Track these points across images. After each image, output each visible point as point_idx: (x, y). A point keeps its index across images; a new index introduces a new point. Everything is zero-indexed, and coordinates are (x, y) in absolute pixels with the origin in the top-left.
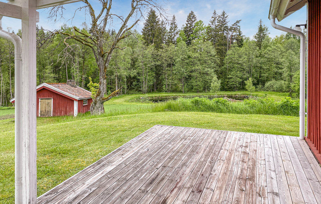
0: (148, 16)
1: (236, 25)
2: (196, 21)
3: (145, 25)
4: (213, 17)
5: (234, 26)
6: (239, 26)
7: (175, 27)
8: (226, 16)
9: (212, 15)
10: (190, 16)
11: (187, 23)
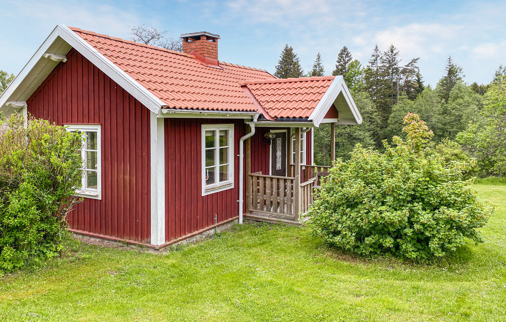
0: (282, 56)
1: (412, 65)
2: (351, 61)
3: (277, 69)
4: (373, 56)
5: (408, 68)
6: (416, 67)
7: (321, 71)
8: (395, 52)
9: (373, 52)
10: (342, 54)
11: (338, 64)
